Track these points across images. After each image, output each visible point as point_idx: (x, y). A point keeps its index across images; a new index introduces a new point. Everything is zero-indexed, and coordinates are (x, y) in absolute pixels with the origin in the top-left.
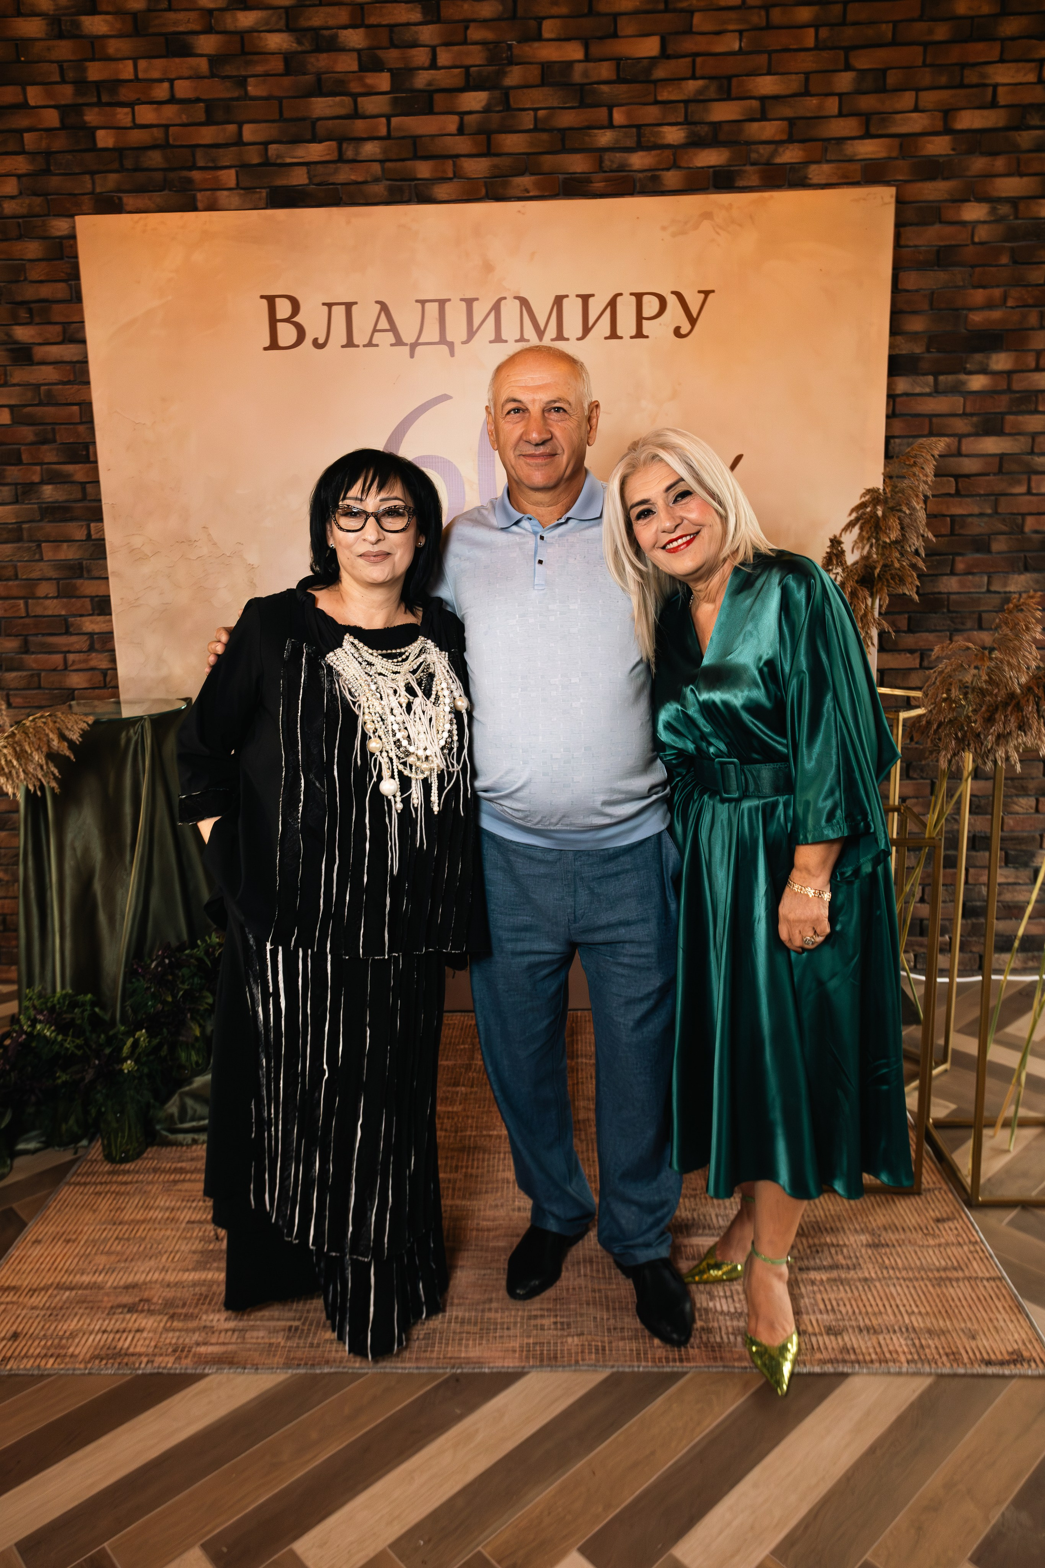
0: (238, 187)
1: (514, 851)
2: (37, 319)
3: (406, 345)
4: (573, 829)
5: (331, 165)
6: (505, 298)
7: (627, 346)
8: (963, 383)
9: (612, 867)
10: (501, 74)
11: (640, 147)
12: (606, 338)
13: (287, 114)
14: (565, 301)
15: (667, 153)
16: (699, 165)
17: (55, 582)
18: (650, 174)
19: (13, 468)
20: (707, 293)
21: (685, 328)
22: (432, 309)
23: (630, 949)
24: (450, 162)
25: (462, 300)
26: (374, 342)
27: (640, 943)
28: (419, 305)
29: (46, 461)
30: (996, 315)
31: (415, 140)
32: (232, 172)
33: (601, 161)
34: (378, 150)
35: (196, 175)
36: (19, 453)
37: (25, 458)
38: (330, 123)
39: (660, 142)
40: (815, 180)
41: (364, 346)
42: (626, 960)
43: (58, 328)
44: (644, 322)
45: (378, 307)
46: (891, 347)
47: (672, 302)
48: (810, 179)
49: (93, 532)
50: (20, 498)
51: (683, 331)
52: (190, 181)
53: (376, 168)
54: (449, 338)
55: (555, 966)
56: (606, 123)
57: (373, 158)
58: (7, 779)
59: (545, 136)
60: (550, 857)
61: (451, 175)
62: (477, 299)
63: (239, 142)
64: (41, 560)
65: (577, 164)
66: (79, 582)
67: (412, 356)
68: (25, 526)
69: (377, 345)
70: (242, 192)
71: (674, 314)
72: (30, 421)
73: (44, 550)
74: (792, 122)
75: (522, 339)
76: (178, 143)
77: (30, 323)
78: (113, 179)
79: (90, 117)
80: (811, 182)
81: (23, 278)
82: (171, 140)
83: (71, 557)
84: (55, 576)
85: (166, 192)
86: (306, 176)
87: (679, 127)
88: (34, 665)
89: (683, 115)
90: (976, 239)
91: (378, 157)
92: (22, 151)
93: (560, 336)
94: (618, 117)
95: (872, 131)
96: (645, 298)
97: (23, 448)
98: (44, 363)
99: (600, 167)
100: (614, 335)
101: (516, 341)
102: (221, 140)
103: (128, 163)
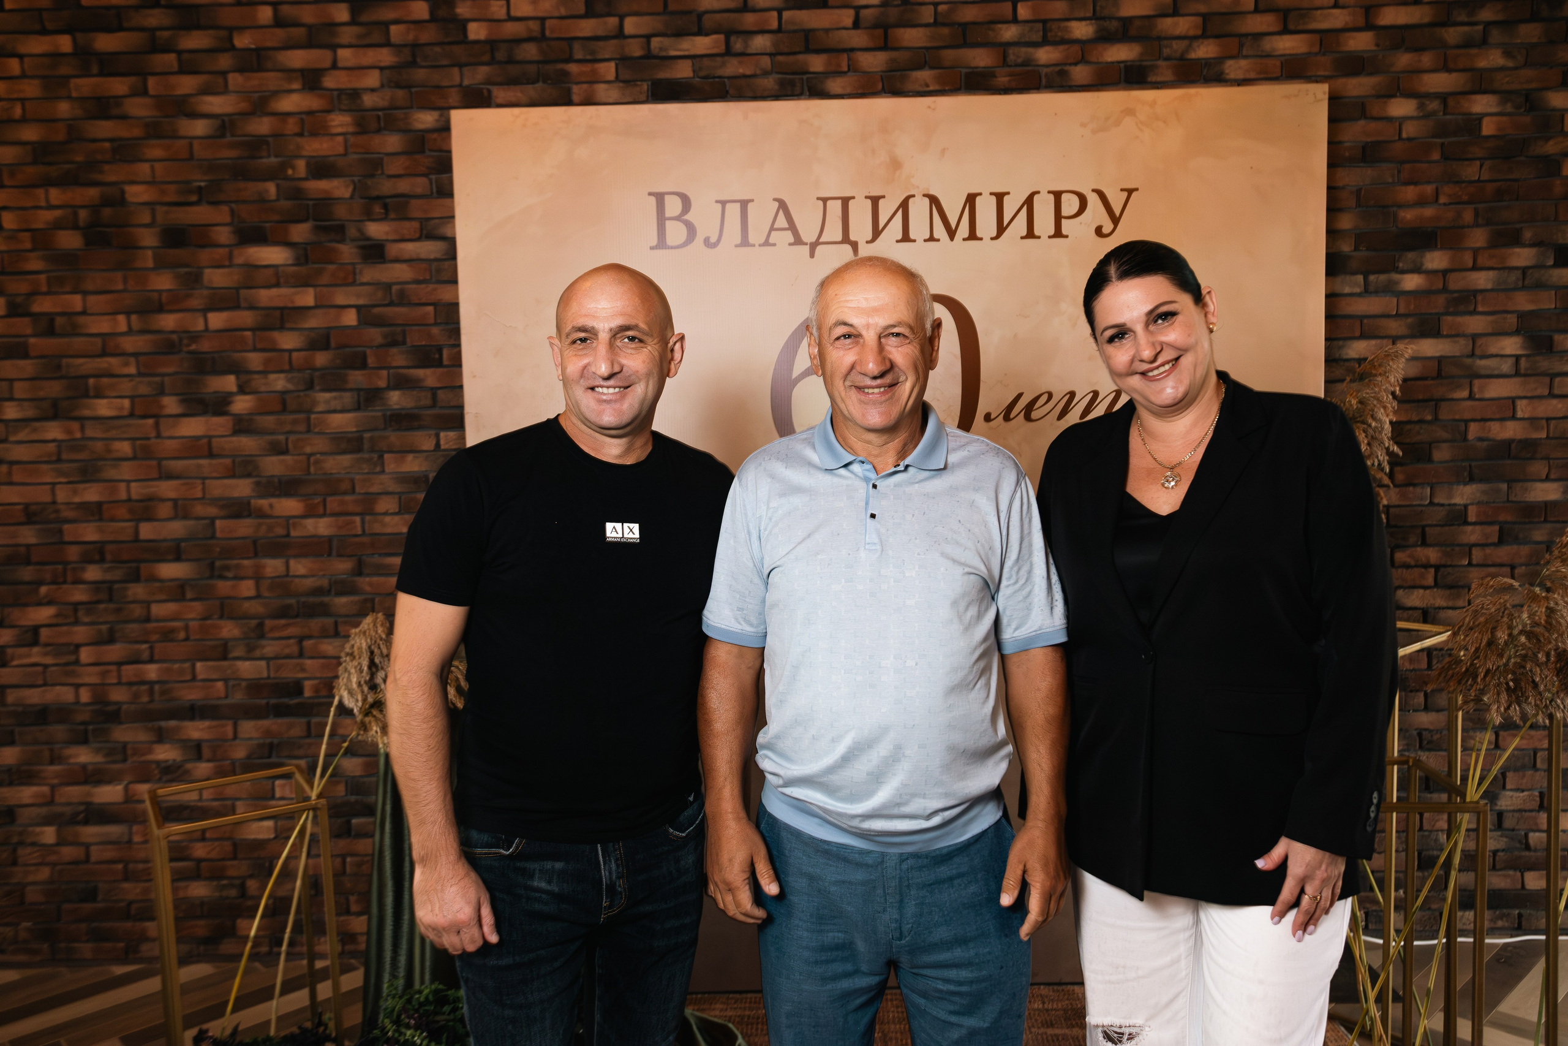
0: (617, 79)
2: (392, 215)
3: (806, 244)
5: (719, 59)
6: (913, 196)
7: (1045, 246)
8: (1396, 283)
11: (1045, 42)
12: (1022, 238)
13: (671, 8)
14: (978, 199)
15: (1076, 48)
16: (1110, 60)
17: (397, 496)
18: (1057, 69)
19: (356, 372)
21: (1108, 227)
22: (835, 207)
24: (844, 57)
25: (866, 197)
26: (771, 241)
28: (820, 203)
29: (395, 364)
30: (1428, 212)
31: (807, 34)
32: (612, 65)
33: (1005, 56)
34: (769, 44)
35: (573, 68)
36: (364, 357)
37: (371, 361)
38: (718, 16)
39: (1066, 37)
40: (1232, 76)
41: (760, 245)
43: (415, 225)
45: (776, 204)
47: (1093, 200)
48: (1227, 74)
49: (442, 442)
50: (362, 405)
51: (1105, 230)
52: (566, 74)
53: (766, 62)
54: (852, 237)
56: (1010, 18)
57: (763, 51)
59: (946, 31)
61: (845, 69)
62: (883, 197)
63: (620, 34)
64: (383, 472)
65: (980, 58)
67: (812, 255)
68: (367, 435)
69: (774, 245)
70: (621, 85)
71: (1095, 212)
72: (379, 322)
73: (386, 462)
74: (1206, 17)
75: (932, 239)
76: (555, 35)
77: (384, 218)
78: (483, 72)
79: (463, 10)
80: (1228, 77)
81: (379, 172)
82: (548, 33)
83: (416, 469)
84: (399, 490)
85: (540, 85)
86: (690, 69)
87: (1088, 22)
88: (368, 589)
89: (1092, 12)
90: (1404, 135)
91: (768, 51)
92: (388, 44)
93: (973, 236)
94: (1023, 12)
95: (1291, 27)
96: (1064, 197)
97: (368, 351)
98: (397, 260)
99: (1005, 62)
100: (1030, 234)
101: (925, 241)
102: (600, 33)
103: (501, 55)
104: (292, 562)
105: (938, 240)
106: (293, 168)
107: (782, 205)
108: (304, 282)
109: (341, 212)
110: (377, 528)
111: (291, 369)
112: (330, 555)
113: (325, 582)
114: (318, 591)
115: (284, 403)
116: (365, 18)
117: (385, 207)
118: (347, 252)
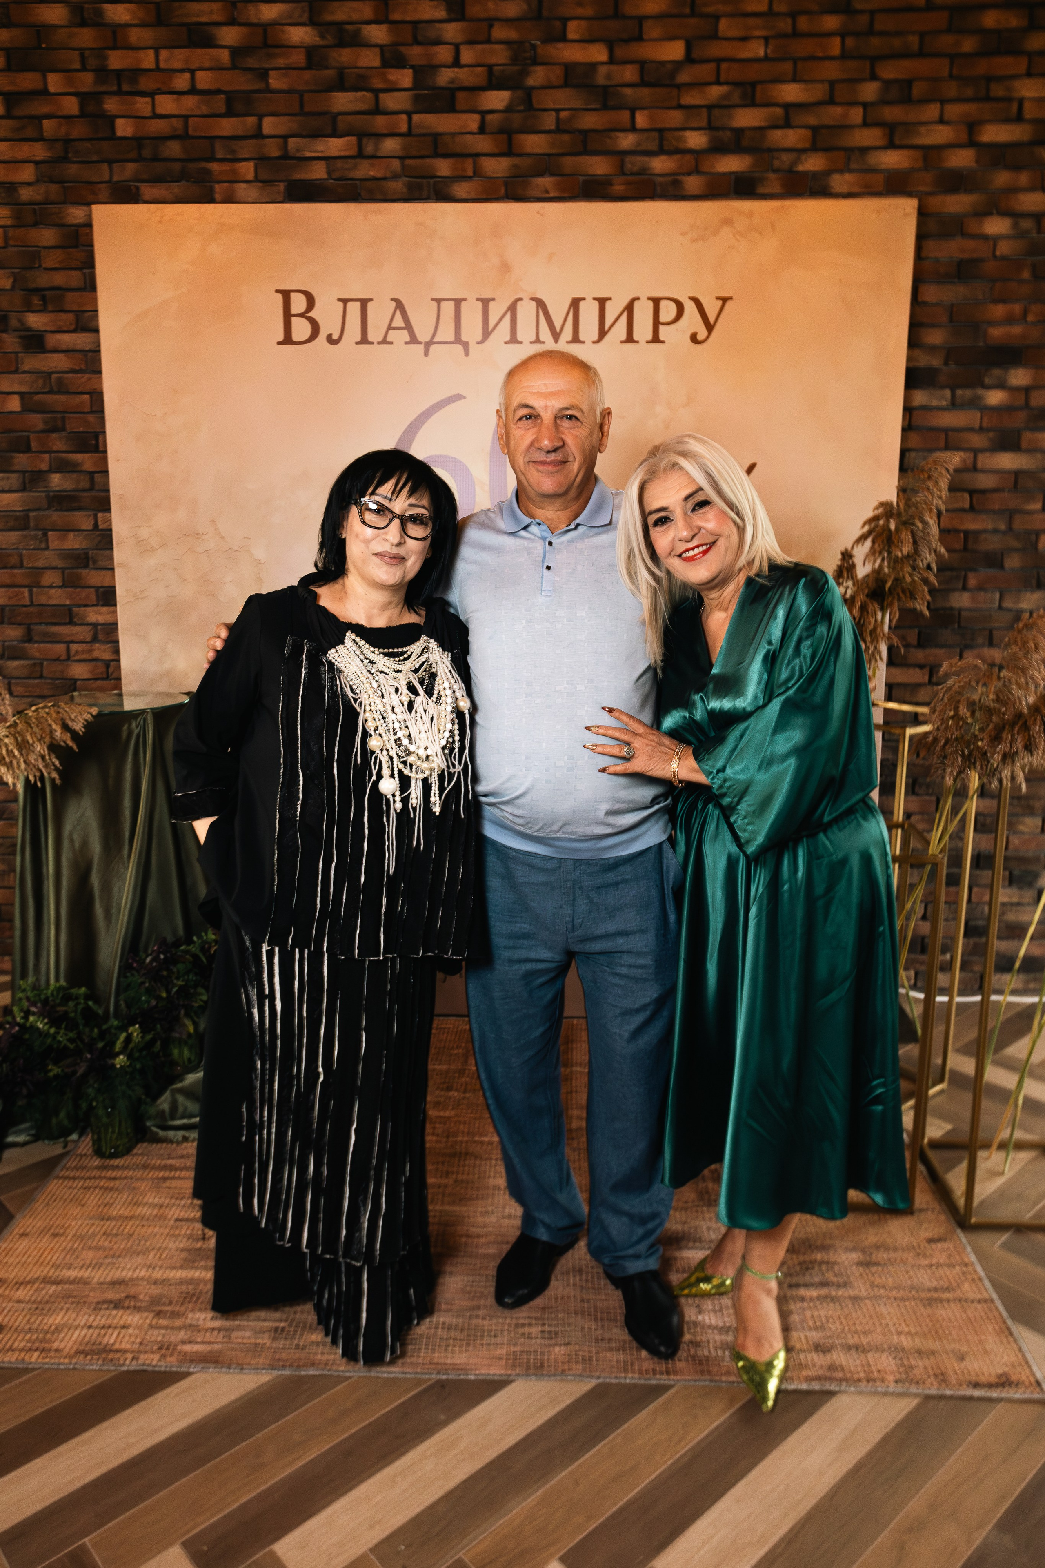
0: (256, 179)
1: (514, 858)
2: (50, 308)
3: (420, 343)
4: (573, 837)
5: (350, 161)
6: (521, 299)
7: (643, 351)
8: (980, 398)
9: (611, 877)
10: (524, 73)
11: (661, 151)
12: (622, 342)
13: (307, 109)
14: (582, 304)
15: (688, 157)
16: (721, 171)
17: (60, 571)
18: (670, 178)
19: (21, 455)
20: (725, 300)
21: (702, 334)
22: (448, 308)
23: (627, 959)
24: (469, 163)
25: (478, 299)
26: (389, 339)
27: (638, 954)
28: (435, 304)
29: (55, 449)
30: (1016, 330)
31: (436, 137)
32: (251, 165)
33: (622, 164)
34: (398, 147)
35: (214, 166)
36: (28, 441)
37: (34, 445)
38: (351, 117)
39: (682, 146)
40: (838, 189)
41: (379, 343)
42: (623, 970)
43: (71, 317)
44: (661, 327)
45: (394, 304)
46: (909, 359)
47: (690, 308)
48: (832, 188)
49: (99, 523)
50: (27, 485)
51: (700, 337)
52: (208, 172)
53: (396, 164)
54: (464, 337)
55: (552, 975)
56: (628, 126)
57: (393, 154)
58: (8, 768)
59: (566, 137)
60: (549, 865)
61: (470, 173)
62: (493, 299)
63: (258, 134)
64: (47, 548)
65: (598, 166)
66: (84, 572)
67: (426, 354)
68: (32, 514)
69: (391, 343)
70: (260, 184)
71: (691, 320)
72: (41, 409)
73: (50, 539)
74: (815, 130)
75: (537, 341)
76: (197, 132)
77: (43, 310)
78: (131, 168)
79: (111, 107)
80: (833, 190)
81: (37, 265)
82: (191, 132)
83: (77, 546)
84: (60, 566)
85: (183, 183)
86: (324, 170)
87: (702, 132)
88: (36, 654)
89: (707, 122)
90: (998, 254)
91: (398, 154)
92: (41, 138)
93: (576, 339)
94: (641, 120)
95: (897, 142)
96: (663, 304)
97: (32, 436)
98: (56, 350)
99: (621, 170)
100: (630, 339)
101: (531, 343)
102: (240, 133)
103: (146, 152)
110: (43, 599)
116: (20, 112)
118: (10, 341)
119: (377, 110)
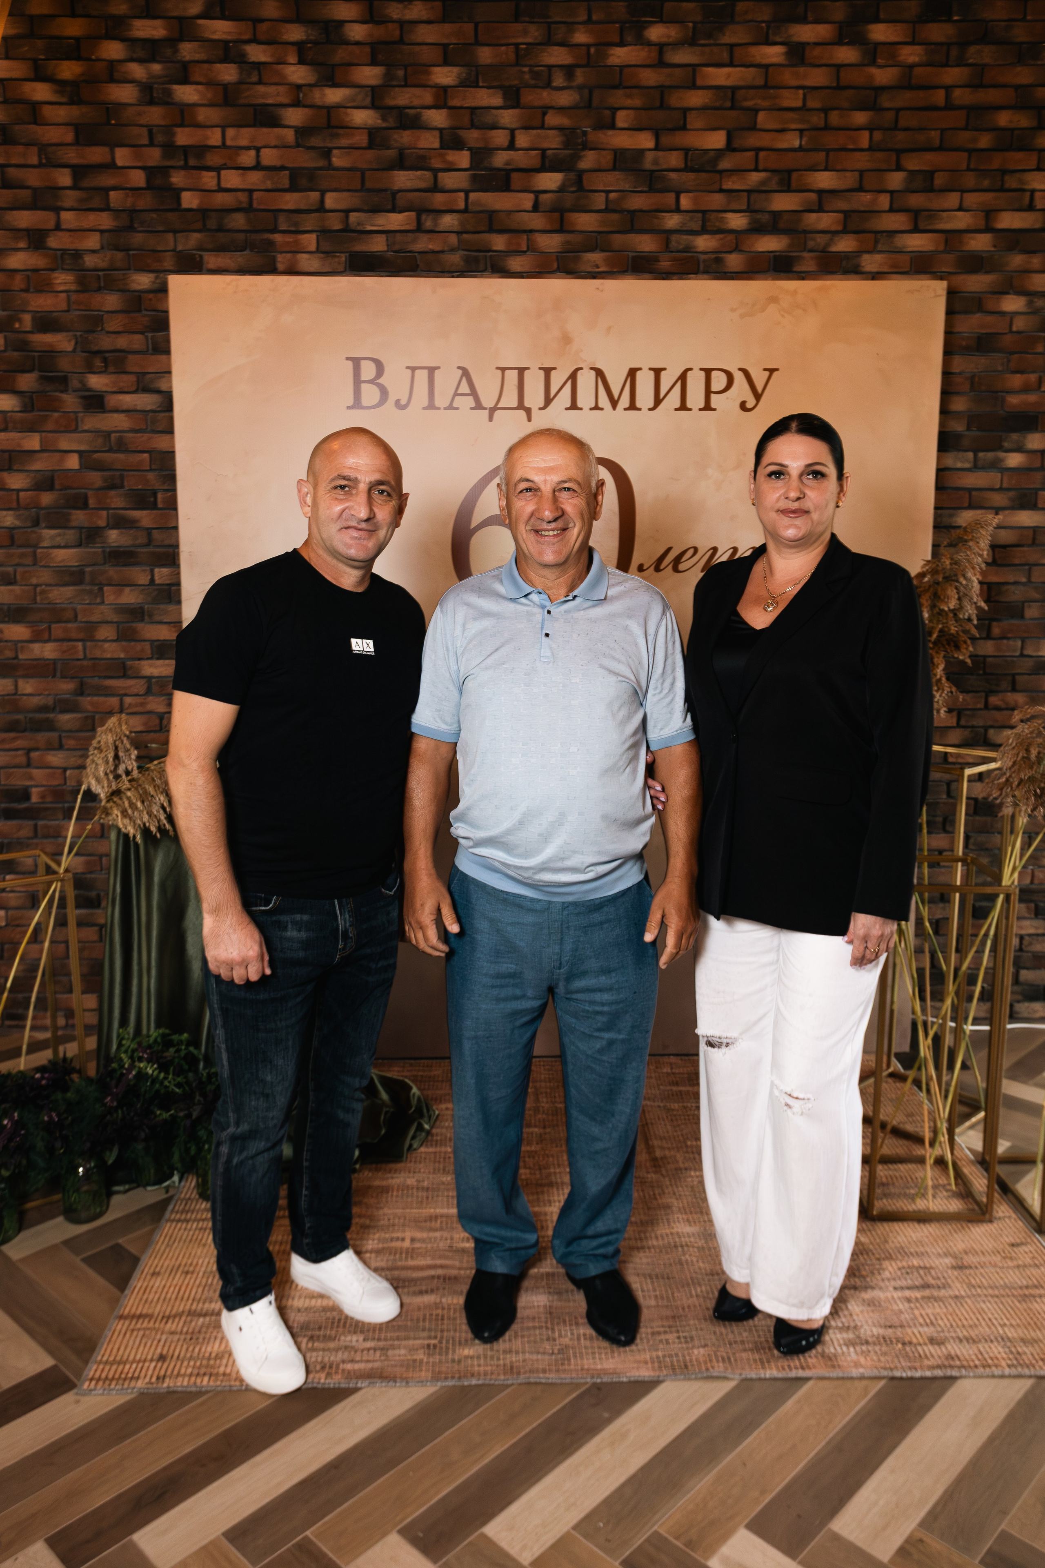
0: (318, 251)
2: (111, 369)
3: (485, 409)
5: (410, 235)
6: (581, 369)
7: (695, 418)
8: (1000, 461)
10: (576, 157)
11: (704, 230)
12: (676, 409)
13: (369, 185)
14: (638, 373)
15: (731, 237)
16: (761, 250)
17: (115, 625)
18: (714, 256)
19: (78, 512)
21: (751, 402)
22: (511, 376)
24: (524, 237)
25: (540, 368)
26: (455, 405)
28: (499, 372)
29: (113, 505)
30: (1032, 398)
31: (491, 215)
32: (313, 236)
33: (667, 242)
34: (456, 223)
35: (278, 238)
36: (86, 498)
37: (92, 502)
38: (410, 195)
39: (723, 227)
40: (868, 268)
41: (445, 408)
43: (133, 378)
44: (713, 395)
45: (460, 372)
47: (739, 377)
48: (864, 268)
49: (156, 577)
50: (84, 542)
51: (749, 405)
52: (271, 243)
53: (453, 239)
54: (527, 404)
56: (673, 207)
57: (451, 229)
59: (615, 216)
61: (525, 249)
62: (555, 368)
63: (321, 208)
64: (102, 603)
65: (645, 243)
66: (140, 626)
67: (491, 419)
68: (88, 569)
69: (457, 409)
70: (322, 255)
71: (741, 389)
72: (100, 466)
73: (106, 594)
74: (847, 214)
75: (597, 408)
76: (262, 207)
77: (104, 371)
78: (195, 238)
79: (177, 179)
80: (864, 270)
81: (100, 329)
82: (255, 205)
83: (133, 601)
84: (116, 620)
85: (247, 252)
86: (385, 244)
87: (742, 214)
88: (89, 708)
89: (746, 203)
90: (1014, 329)
91: (455, 229)
92: (107, 208)
93: (633, 407)
94: (685, 202)
95: (922, 226)
96: (714, 373)
97: (90, 493)
98: (117, 411)
99: (667, 248)
100: (683, 407)
101: (591, 409)
102: (303, 206)
103: (212, 224)
104: (21, 682)
105: (602, 409)
106: (20, 320)
107: (465, 373)
108: (31, 428)
109: (64, 364)
110: (98, 653)
111: (18, 507)
112: (54, 676)
113: (50, 701)
114: (44, 709)
115: (12, 538)
116: (86, 183)
117: (105, 360)
118: (70, 401)
119: (435, 188)
